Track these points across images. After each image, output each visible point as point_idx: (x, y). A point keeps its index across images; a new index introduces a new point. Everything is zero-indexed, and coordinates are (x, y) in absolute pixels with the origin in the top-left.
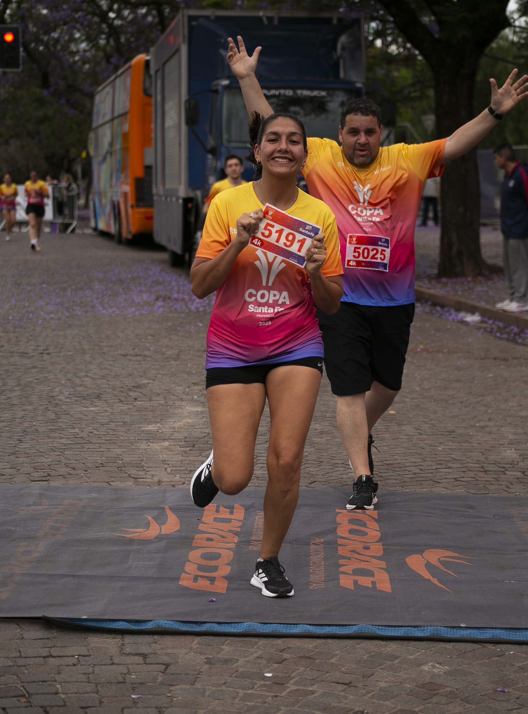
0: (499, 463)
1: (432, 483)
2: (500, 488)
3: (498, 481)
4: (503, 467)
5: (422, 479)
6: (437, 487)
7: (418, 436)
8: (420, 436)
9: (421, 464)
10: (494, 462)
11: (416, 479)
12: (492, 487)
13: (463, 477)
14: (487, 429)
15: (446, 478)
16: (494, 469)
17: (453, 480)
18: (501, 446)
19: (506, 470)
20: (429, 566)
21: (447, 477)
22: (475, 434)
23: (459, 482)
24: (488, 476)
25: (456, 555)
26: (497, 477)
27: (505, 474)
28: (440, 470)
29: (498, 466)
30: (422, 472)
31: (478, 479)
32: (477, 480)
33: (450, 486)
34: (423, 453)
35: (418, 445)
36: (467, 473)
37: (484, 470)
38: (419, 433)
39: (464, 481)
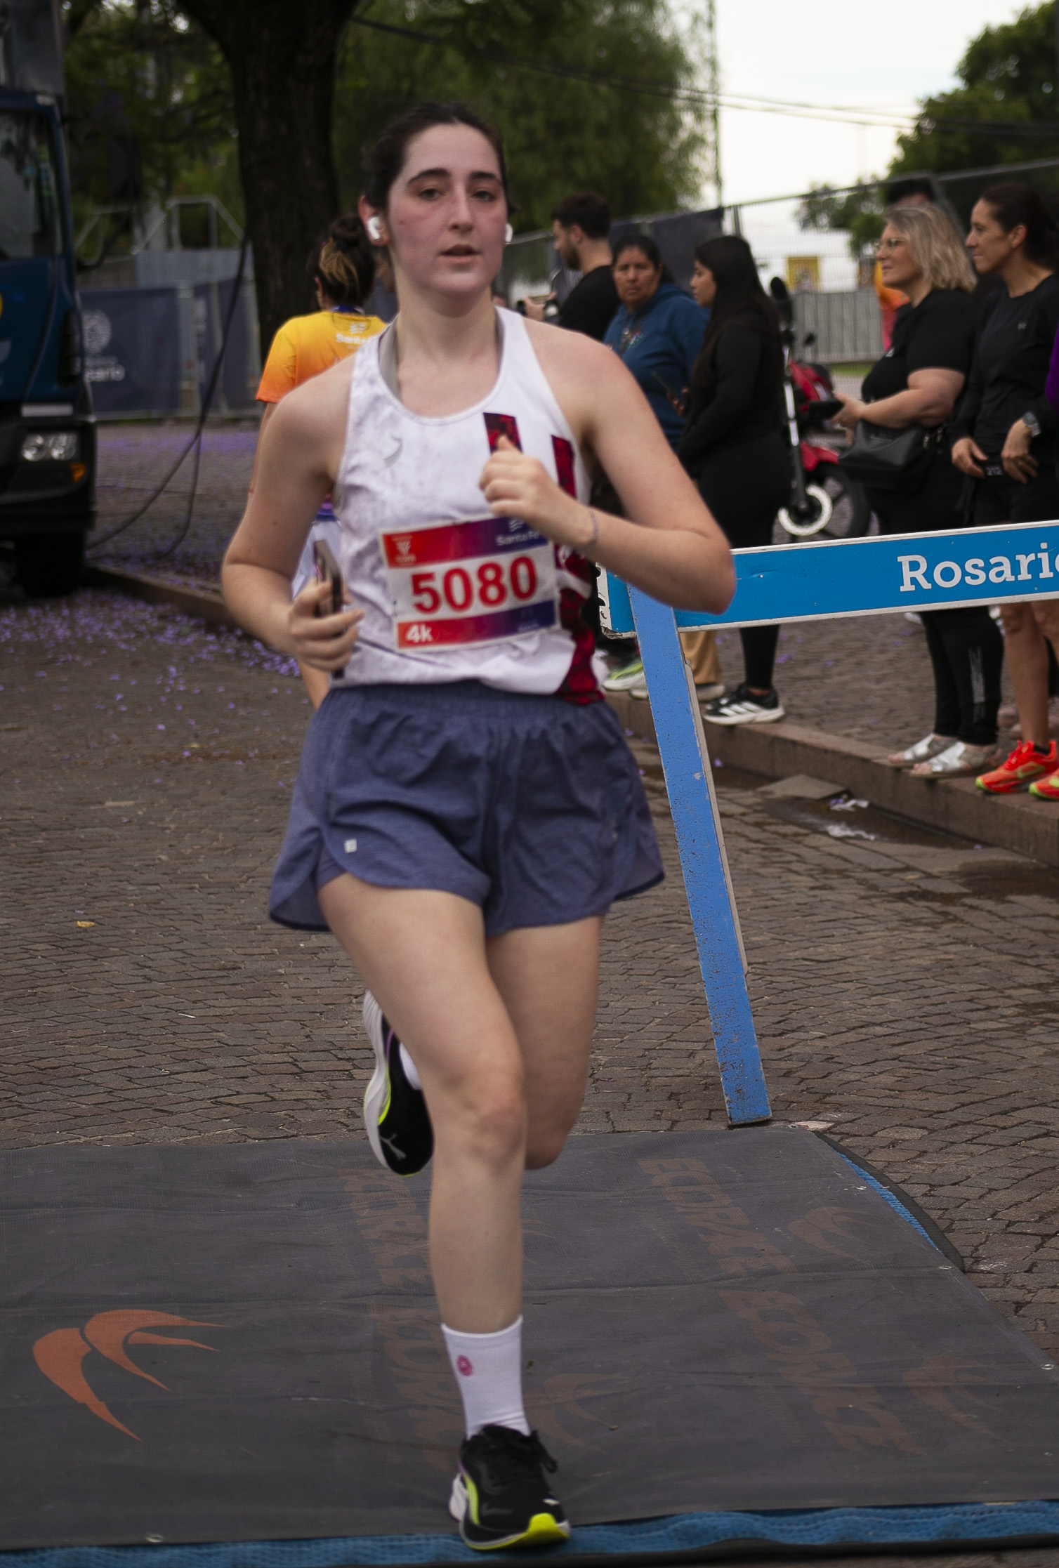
0: (341, 1049)
1: (152, 1113)
2: (330, 1117)
3: (329, 1098)
4: (349, 1059)
5: (126, 1105)
6: (162, 1125)
7: (141, 987)
8: (146, 986)
9: (132, 1062)
10: (326, 1046)
11: (111, 1107)
12: (309, 1117)
13: (238, 1093)
14: (325, 956)
15: (192, 1100)
16: (324, 1066)
17: (208, 1104)
18: (354, 1001)
19: (355, 1067)
20: (94, 1364)
21: (194, 1095)
22: (292, 970)
23: (223, 1109)
24: (304, 1085)
25: (177, 1320)
26: (328, 1088)
27: (352, 1077)
28: (180, 1077)
29: (336, 1056)
30: (132, 1085)
31: (277, 1096)
32: (273, 1099)
33: (198, 1120)
34: (144, 1032)
35: (135, 1011)
36: (250, 1080)
37: (297, 1070)
38: (145, 976)
39: (237, 1106)
